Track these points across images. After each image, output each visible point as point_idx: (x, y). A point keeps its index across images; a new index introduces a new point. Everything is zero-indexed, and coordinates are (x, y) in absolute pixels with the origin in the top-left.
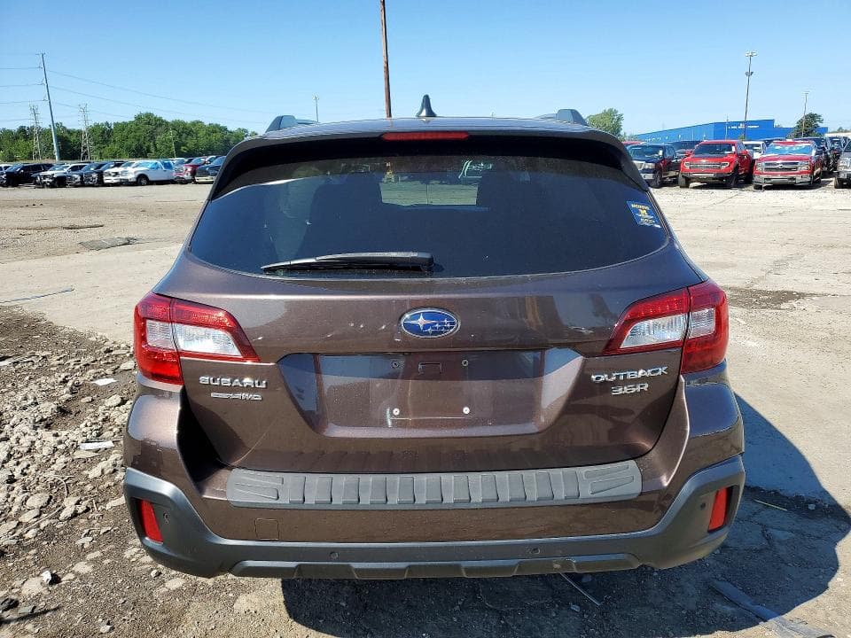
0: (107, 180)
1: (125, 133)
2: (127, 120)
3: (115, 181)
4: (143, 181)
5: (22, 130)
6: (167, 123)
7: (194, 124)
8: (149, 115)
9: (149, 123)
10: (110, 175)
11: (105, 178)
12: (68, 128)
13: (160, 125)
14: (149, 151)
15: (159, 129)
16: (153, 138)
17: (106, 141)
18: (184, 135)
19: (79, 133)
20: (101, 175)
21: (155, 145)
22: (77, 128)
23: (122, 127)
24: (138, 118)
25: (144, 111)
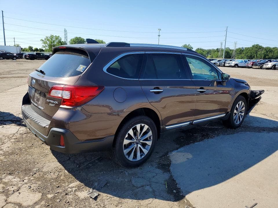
0: (226, 65)
1: (247, 51)
2: (249, 47)
3: (228, 65)
4: (236, 66)
5: (217, 49)
6: (263, 48)
7: (274, 48)
8: (257, 45)
9: (256, 48)
10: (227, 63)
11: (226, 64)
12: (231, 49)
13: (261, 48)
14: (254, 57)
15: (260, 50)
16: (256, 53)
17: (241, 53)
18: (269, 52)
19: (233, 50)
20: (225, 63)
21: (257, 55)
22: (233, 49)
23: (247, 49)
24: (253, 46)
25: (256, 44)
